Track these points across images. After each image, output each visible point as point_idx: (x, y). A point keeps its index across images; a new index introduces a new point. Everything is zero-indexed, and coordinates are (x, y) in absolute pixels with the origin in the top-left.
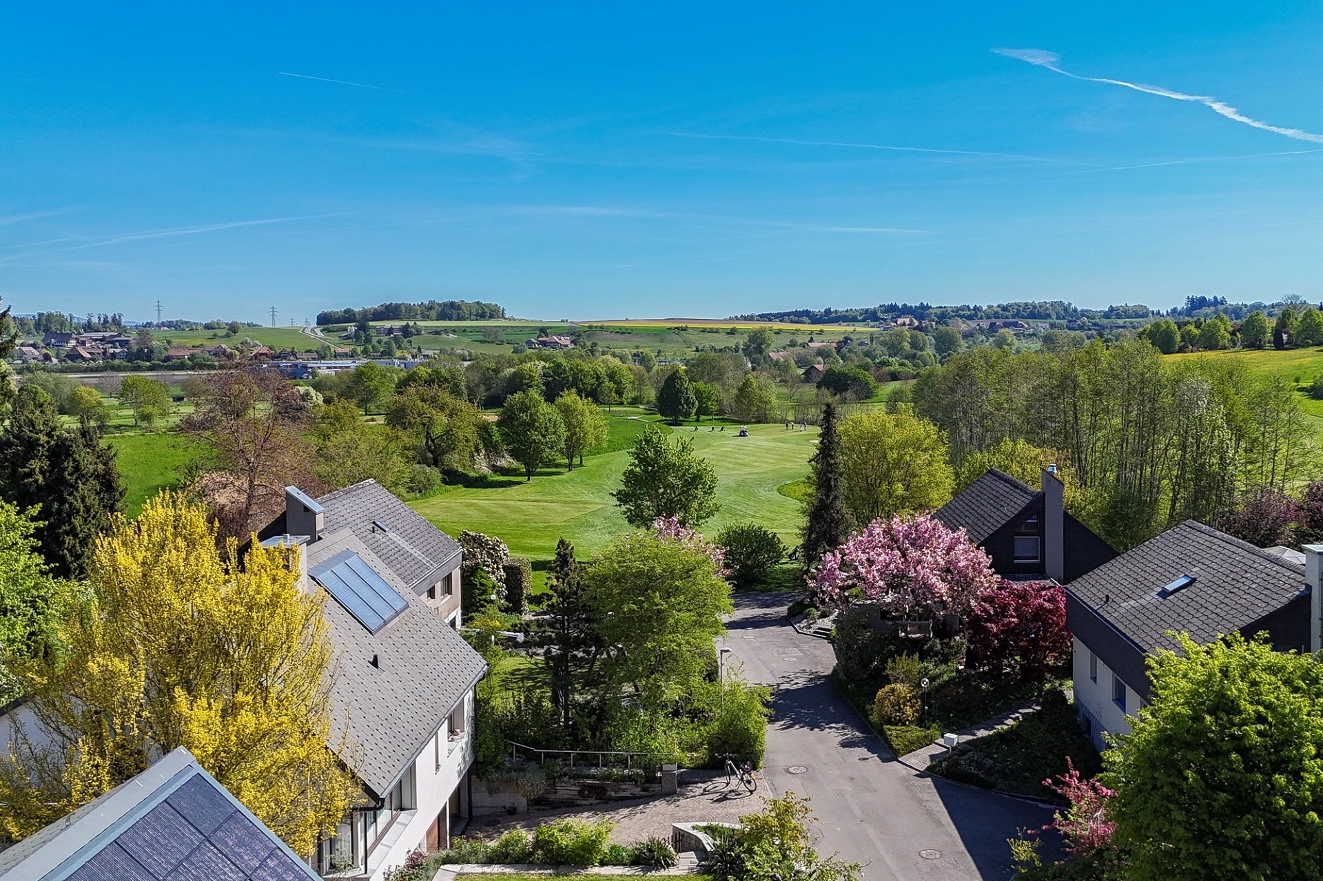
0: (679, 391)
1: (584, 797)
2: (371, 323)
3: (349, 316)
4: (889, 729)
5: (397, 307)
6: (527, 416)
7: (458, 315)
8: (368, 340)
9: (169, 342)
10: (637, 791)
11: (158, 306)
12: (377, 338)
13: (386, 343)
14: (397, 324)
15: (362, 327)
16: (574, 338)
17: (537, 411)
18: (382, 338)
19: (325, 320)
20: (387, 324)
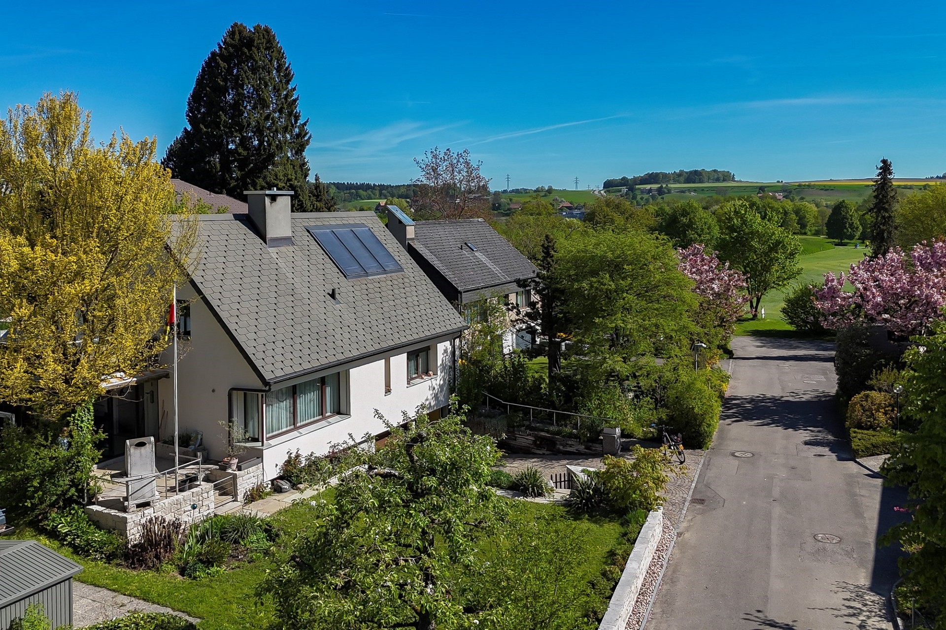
0: (845, 218)
1: (539, 447)
2: (637, 187)
3: (624, 182)
4: (855, 432)
5: (657, 174)
6: (686, 219)
7: (700, 179)
8: (634, 198)
9: (511, 200)
10: (582, 448)
11: (508, 178)
12: (640, 196)
13: (646, 200)
14: (655, 186)
15: (631, 189)
16: (786, 194)
17: (695, 216)
18: (643, 196)
19: (608, 185)
20: (648, 187)
